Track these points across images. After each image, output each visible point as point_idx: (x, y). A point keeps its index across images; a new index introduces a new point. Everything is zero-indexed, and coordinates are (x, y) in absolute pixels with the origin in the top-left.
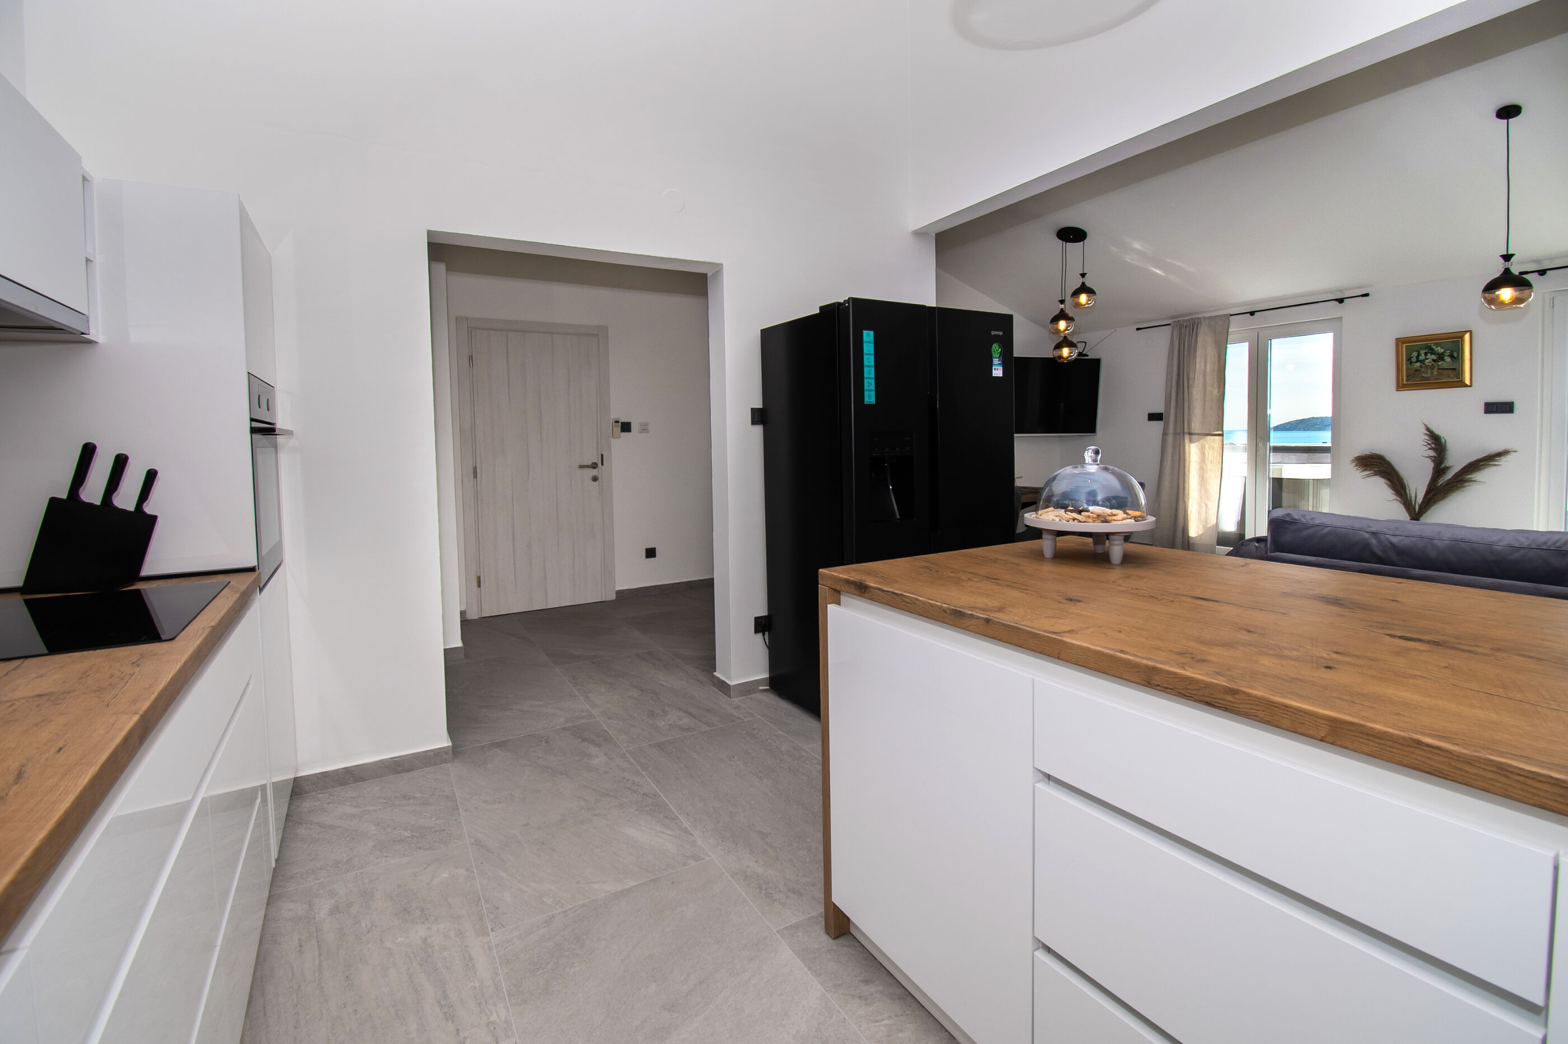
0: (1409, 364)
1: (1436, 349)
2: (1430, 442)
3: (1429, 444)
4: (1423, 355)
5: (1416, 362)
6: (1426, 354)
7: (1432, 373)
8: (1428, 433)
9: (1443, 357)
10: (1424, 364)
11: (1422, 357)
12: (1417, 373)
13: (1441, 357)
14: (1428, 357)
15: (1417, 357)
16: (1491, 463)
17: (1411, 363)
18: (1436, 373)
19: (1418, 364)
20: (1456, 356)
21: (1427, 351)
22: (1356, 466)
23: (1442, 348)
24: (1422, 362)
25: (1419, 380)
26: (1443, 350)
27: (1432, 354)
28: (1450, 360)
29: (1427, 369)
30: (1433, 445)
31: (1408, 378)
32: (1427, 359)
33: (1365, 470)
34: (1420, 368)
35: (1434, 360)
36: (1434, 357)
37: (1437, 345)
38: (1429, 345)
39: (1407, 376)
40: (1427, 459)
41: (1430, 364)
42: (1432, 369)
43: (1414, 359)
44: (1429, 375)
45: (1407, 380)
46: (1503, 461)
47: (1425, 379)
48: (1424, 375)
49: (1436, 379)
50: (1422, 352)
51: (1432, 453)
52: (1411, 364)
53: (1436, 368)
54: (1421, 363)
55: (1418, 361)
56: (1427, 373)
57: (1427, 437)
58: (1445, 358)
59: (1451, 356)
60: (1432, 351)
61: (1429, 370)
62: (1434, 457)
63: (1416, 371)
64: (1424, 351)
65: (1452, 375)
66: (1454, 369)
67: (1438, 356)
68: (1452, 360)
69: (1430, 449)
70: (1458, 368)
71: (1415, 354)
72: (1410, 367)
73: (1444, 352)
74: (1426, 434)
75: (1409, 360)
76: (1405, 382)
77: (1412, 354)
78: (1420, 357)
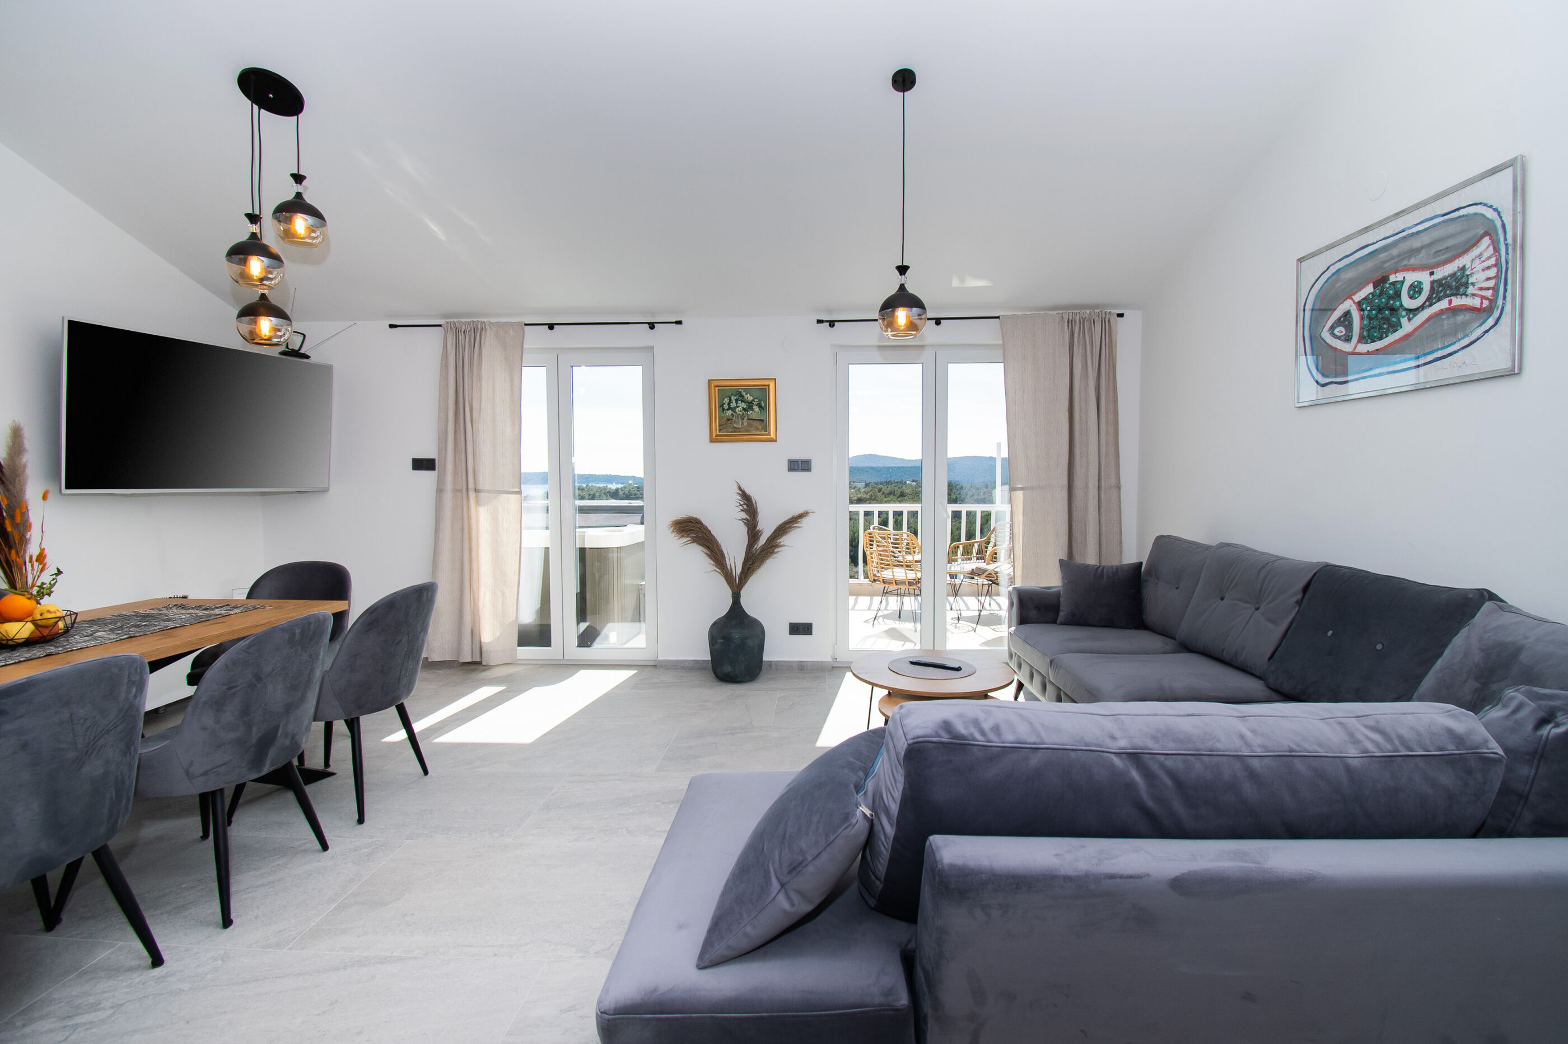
0: (721, 411)
1: (746, 396)
2: (742, 503)
3: (741, 505)
4: (734, 402)
5: (728, 410)
6: (737, 401)
7: (743, 424)
8: (740, 492)
9: (752, 406)
10: (735, 412)
11: (733, 405)
12: (729, 422)
13: (750, 406)
14: (738, 405)
15: (729, 404)
16: (795, 525)
17: (723, 410)
18: (745, 424)
19: (730, 412)
20: (763, 405)
21: (737, 397)
22: (673, 531)
23: (751, 395)
24: (734, 410)
25: (731, 430)
26: (752, 398)
27: (742, 401)
28: (758, 409)
29: (738, 419)
30: (745, 507)
31: (721, 427)
32: (738, 407)
33: (682, 536)
34: (731, 417)
35: (744, 409)
36: (744, 405)
37: (747, 391)
38: (740, 390)
39: (719, 426)
40: (740, 521)
41: (741, 413)
42: (743, 419)
43: (726, 406)
44: (740, 426)
45: (720, 430)
46: (804, 521)
47: (736, 430)
48: (735, 425)
49: (746, 431)
50: (733, 398)
51: (744, 515)
52: (723, 412)
53: (747, 418)
54: (732, 411)
55: (729, 408)
56: (738, 423)
57: (739, 497)
58: (754, 407)
59: (760, 406)
60: (741, 398)
61: (740, 420)
62: (746, 519)
63: (728, 420)
64: (735, 398)
65: (760, 427)
66: (762, 421)
67: (747, 404)
68: (760, 410)
69: (742, 510)
70: (765, 420)
71: (726, 400)
72: (722, 414)
73: (753, 400)
74: (738, 493)
75: (722, 406)
76: (718, 433)
77: (724, 399)
78: (731, 404)
